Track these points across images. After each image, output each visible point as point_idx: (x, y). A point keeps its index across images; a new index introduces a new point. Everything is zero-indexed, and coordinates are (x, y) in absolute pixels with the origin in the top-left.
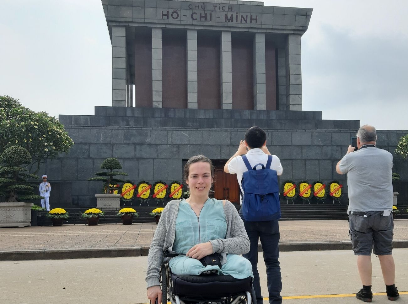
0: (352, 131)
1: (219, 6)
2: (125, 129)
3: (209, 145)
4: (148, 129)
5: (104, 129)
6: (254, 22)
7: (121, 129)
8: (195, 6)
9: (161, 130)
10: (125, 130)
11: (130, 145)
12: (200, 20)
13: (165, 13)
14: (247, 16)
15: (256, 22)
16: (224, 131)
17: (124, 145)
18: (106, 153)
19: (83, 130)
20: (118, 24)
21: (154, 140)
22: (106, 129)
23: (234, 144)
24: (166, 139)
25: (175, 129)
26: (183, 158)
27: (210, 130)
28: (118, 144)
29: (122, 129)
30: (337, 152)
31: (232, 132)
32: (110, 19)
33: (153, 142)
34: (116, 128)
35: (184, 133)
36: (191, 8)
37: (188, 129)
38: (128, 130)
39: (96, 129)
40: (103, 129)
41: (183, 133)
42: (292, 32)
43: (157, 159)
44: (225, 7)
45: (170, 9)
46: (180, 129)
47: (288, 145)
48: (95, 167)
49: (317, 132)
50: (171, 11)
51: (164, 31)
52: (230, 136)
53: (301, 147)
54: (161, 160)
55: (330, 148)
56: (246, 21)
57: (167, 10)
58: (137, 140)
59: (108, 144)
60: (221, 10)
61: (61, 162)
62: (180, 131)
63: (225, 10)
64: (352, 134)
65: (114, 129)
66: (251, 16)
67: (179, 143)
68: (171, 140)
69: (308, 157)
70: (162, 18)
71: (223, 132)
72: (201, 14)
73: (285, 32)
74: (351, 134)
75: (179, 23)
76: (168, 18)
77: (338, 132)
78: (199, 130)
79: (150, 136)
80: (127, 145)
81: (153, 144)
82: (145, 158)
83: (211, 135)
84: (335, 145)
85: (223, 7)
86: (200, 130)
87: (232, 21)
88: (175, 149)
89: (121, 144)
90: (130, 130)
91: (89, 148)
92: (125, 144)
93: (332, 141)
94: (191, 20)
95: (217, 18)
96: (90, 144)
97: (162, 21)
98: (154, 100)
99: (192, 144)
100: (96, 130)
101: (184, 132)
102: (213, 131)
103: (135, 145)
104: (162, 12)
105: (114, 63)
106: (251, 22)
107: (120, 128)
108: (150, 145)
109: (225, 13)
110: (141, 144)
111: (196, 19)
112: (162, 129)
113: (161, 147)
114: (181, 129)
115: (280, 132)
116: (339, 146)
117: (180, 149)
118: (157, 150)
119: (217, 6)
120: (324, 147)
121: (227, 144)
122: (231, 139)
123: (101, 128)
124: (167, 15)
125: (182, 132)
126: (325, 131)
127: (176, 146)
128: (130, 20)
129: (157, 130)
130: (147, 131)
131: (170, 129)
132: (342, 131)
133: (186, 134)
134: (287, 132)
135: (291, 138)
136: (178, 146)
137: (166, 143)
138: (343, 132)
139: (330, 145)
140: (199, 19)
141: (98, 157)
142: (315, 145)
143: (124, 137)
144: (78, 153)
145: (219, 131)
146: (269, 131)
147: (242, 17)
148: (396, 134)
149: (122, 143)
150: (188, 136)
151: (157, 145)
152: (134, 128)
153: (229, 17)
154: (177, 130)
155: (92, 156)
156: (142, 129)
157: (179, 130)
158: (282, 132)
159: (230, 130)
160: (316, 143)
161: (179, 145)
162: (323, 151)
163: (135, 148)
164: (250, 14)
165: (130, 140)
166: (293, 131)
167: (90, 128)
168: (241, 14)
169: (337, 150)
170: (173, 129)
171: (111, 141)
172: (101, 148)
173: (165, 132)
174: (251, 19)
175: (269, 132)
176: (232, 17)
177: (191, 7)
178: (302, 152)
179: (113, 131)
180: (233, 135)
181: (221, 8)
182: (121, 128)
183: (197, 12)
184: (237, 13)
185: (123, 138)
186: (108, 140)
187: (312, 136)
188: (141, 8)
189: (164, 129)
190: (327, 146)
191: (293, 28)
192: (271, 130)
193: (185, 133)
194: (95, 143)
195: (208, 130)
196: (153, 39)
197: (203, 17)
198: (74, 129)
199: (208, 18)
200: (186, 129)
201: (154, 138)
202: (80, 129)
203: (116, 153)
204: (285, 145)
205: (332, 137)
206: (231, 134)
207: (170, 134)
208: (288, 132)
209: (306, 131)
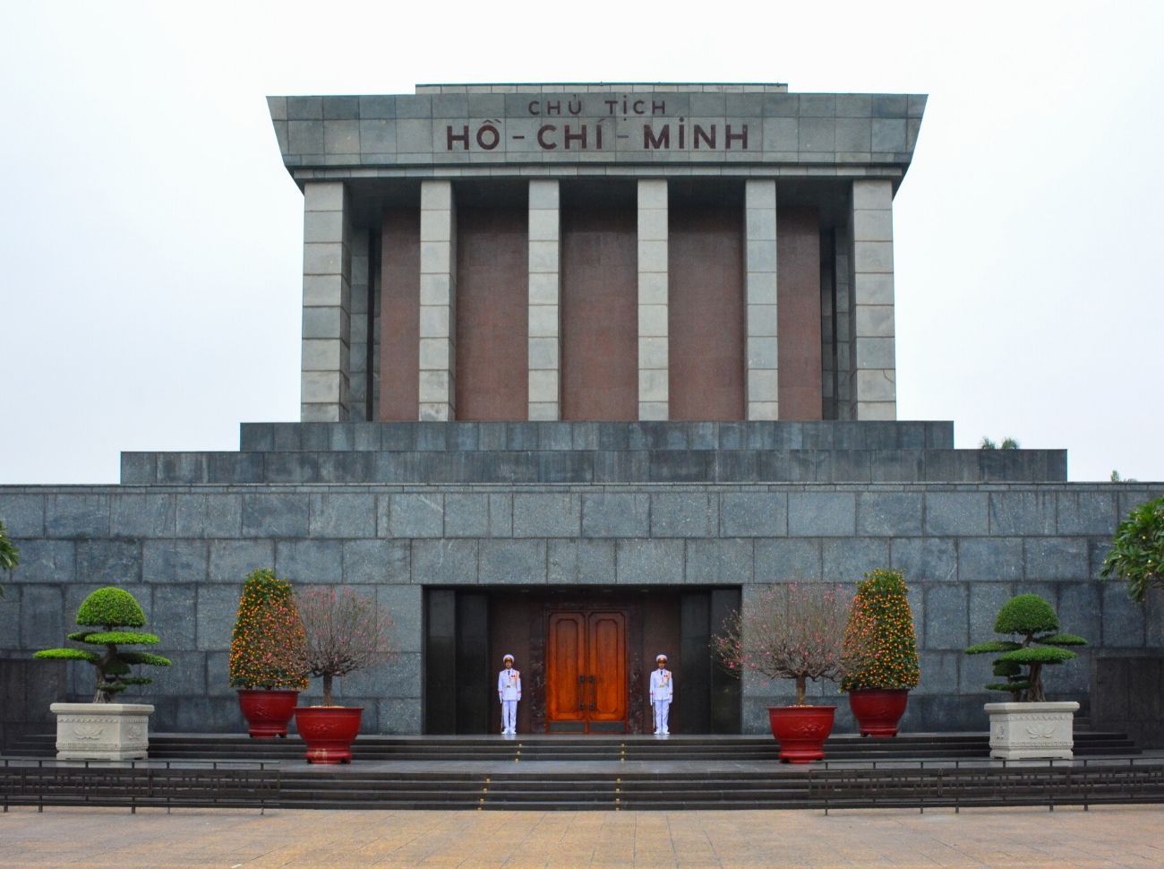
0: (994, 488)
1: (625, 103)
2: (246, 493)
3: (509, 538)
4: (315, 490)
5: (185, 494)
6: (737, 144)
7: (233, 493)
8: (549, 105)
9: (356, 493)
10: (247, 497)
11: (259, 541)
12: (567, 146)
13: (458, 131)
14: (713, 128)
15: (745, 146)
16: (560, 492)
17: (243, 543)
18: (188, 566)
19: (125, 497)
20: (320, 175)
21: (332, 523)
22: (190, 493)
23: (592, 534)
24: (373, 523)
25: (400, 489)
26: (425, 582)
27: (514, 489)
28: (225, 539)
29: (237, 493)
30: (940, 558)
31: (588, 496)
32: (296, 161)
33: (330, 532)
34: (221, 490)
35: (427, 502)
36: (537, 113)
37: (443, 488)
38: (253, 495)
39: (160, 493)
40: (181, 493)
41: (423, 499)
42: (862, 172)
43: (342, 584)
44: (642, 102)
45: (472, 120)
46: (415, 489)
47: (775, 534)
48: (156, 610)
49: (874, 492)
50: (475, 126)
51: (459, 188)
52: (578, 508)
53: (820, 541)
54: (352, 588)
55: (917, 543)
56: (712, 143)
57: (463, 123)
58: (281, 525)
59: (194, 539)
60: (631, 113)
61: (63, 594)
62: (415, 495)
63: (642, 112)
64: (993, 495)
65: (214, 494)
66: (728, 128)
67: (409, 533)
68: (386, 525)
69: (841, 573)
70: (450, 147)
71: (557, 496)
72: (567, 129)
73: (841, 173)
74: (990, 499)
75: (501, 160)
76: (467, 146)
77: (946, 491)
78: (476, 489)
79: (322, 512)
80: (252, 543)
81: (329, 539)
82: (306, 581)
83: (516, 504)
84: (935, 533)
85: (635, 105)
86: (482, 489)
87: (667, 146)
88: (398, 554)
89: (234, 539)
90: (261, 493)
91: (141, 554)
92: (245, 539)
93: (924, 521)
94: (539, 148)
95: (619, 137)
96: (142, 540)
97: (449, 158)
98: (422, 397)
99: (453, 534)
100: (162, 496)
101: (428, 496)
102: (521, 492)
103: (275, 542)
104: (450, 129)
105: (306, 291)
106: (728, 145)
107: (230, 490)
108: (321, 540)
109: (643, 121)
110: (295, 539)
111: (552, 146)
112: (359, 490)
113: (355, 547)
114: (420, 490)
115: (748, 492)
116: (948, 537)
117: (415, 551)
118: (342, 558)
119: (616, 102)
120: (899, 540)
121: (567, 535)
122: (582, 518)
123: (174, 490)
124: (465, 138)
125: (422, 497)
126: (901, 488)
127: (403, 542)
128: (355, 161)
129: (343, 493)
130: (312, 497)
131: (386, 489)
132: (959, 488)
133: (434, 504)
134: (771, 494)
135: (784, 510)
136: (408, 542)
137: (370, 532)
138: (963, 491)
139: (915, 534)
140: (561, 144)
141: (165, 581)
142: (866, 535)
143: (242, 517)
144: (110, 568)
145: (541, 493)
146: (710, 488)
147: (698, 130)
148: (1145, 494)
149: (237, 536)
150: (442, 511)
151: (342, 540)
152: (273, 489)
153: (657, 134)
154: (407, 493)
155: (149, 576)
156: (298, 490)
157: (413, 493)
158: (755, 492)
159: (578, 489)
160: (870, 527)
161: (411, 539)
162: (892, 555)
163: (275, 551)
164: (722, 120)
165: (260, 525)
166: (794, 488)
167: (143, 490)
168: (694, 121)
169: (942, 552)
170: (393, 489)
171: (203, 530)
172: (176, 553)
173: (370, 500)
174: (729, 137)
175: (711, 493)
176: (665, 133)
177: (535, 108)
178: (821, 559)
179: (211, 498)
180: (589, 503)
181: (630, 105)
182: (235, 490)
183: (554, 124)
184: (682, 120)
185: (239, 519)
186: (197, 527)
187: (858, 505)
188: (384, 122)
189: (366, 489)
190: (908, 538)
191: (866, 158)
192: (719, 487)
193: (430, 500)
194: (159, 538)
195: (508, 489)
196: (423, 214)
197: (576, 137)
198: (99, 494)
199: (591, 138)
200: (433, 488)
201: (334, 519)
202: (116, 494)
203: (217, 566)
204: (764, 537)
205: (924, 509)
206: (583, 502)
207: (385, 504)
208: (775, 492)
209: (838, 488)
